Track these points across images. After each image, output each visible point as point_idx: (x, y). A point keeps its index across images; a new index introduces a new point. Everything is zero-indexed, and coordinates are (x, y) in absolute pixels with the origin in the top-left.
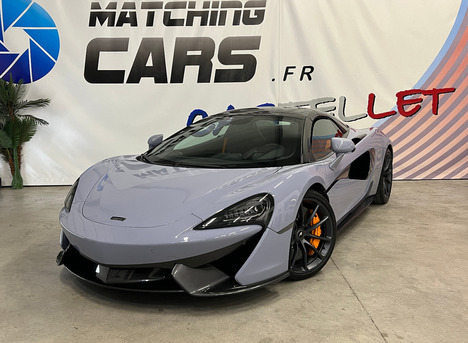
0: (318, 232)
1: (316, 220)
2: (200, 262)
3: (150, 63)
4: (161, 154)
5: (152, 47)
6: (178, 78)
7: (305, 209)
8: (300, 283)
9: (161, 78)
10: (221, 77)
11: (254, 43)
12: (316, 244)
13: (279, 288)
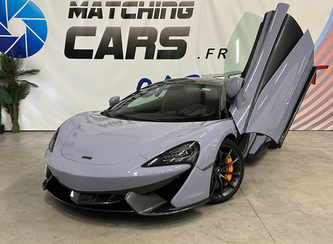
0: (231, 169)
1: (230, 160)
2: (146, 191)
3: (111, 45)
4: (119, 111)
5: (113, 33)
6: (131, 55)
7: (222, 152)
8: (218, 206)
9: (118, 56)
10: (162, 55)
11: (185, 32)
12: (229, 177)
13: (202, 209)
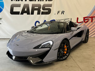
0: (66, 50)
1: (65, 47)
3: (26, 10)
5: (26, 6)
6: (32, 13)
7: (63, 45)
9: (28, 14)
10: (43, 13)
11: (51, 5)
12: (65, 52)
